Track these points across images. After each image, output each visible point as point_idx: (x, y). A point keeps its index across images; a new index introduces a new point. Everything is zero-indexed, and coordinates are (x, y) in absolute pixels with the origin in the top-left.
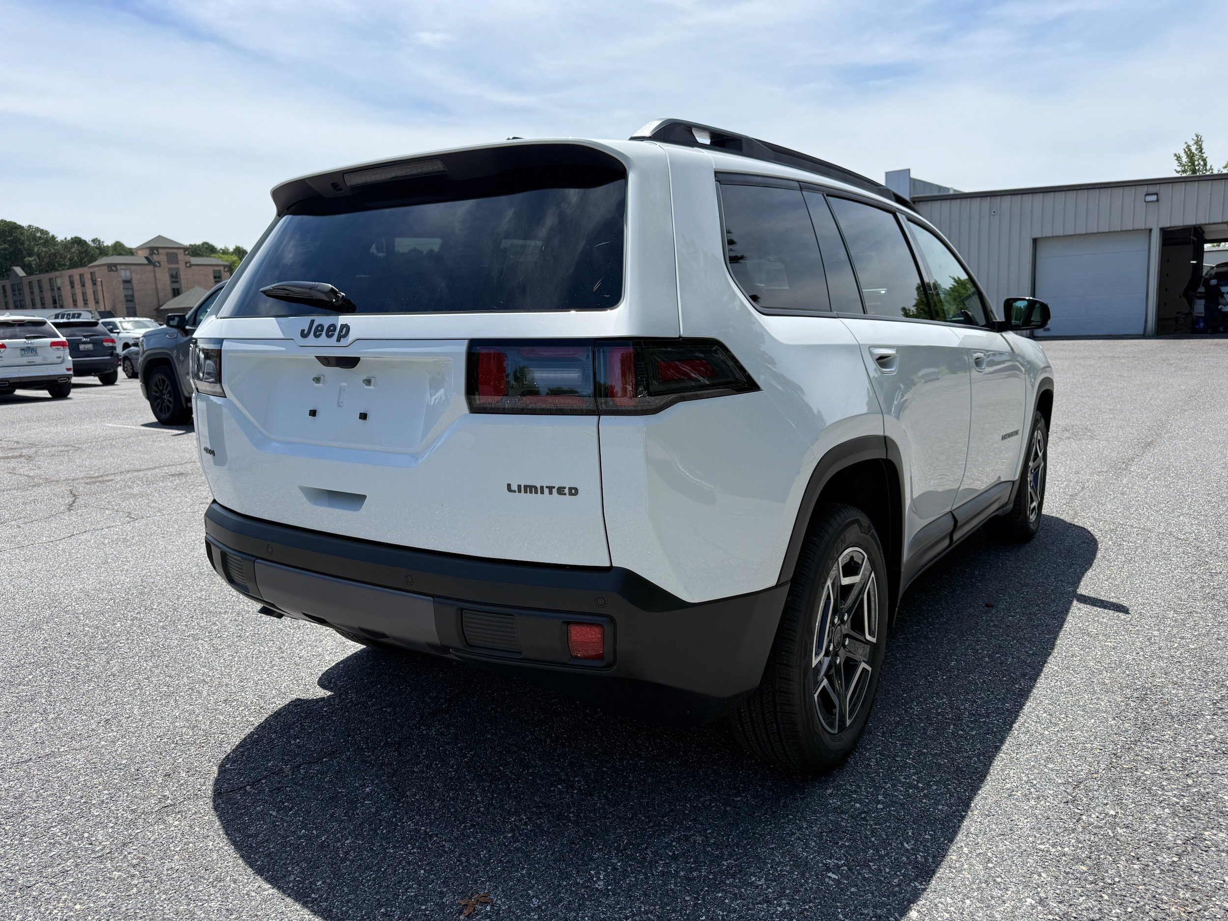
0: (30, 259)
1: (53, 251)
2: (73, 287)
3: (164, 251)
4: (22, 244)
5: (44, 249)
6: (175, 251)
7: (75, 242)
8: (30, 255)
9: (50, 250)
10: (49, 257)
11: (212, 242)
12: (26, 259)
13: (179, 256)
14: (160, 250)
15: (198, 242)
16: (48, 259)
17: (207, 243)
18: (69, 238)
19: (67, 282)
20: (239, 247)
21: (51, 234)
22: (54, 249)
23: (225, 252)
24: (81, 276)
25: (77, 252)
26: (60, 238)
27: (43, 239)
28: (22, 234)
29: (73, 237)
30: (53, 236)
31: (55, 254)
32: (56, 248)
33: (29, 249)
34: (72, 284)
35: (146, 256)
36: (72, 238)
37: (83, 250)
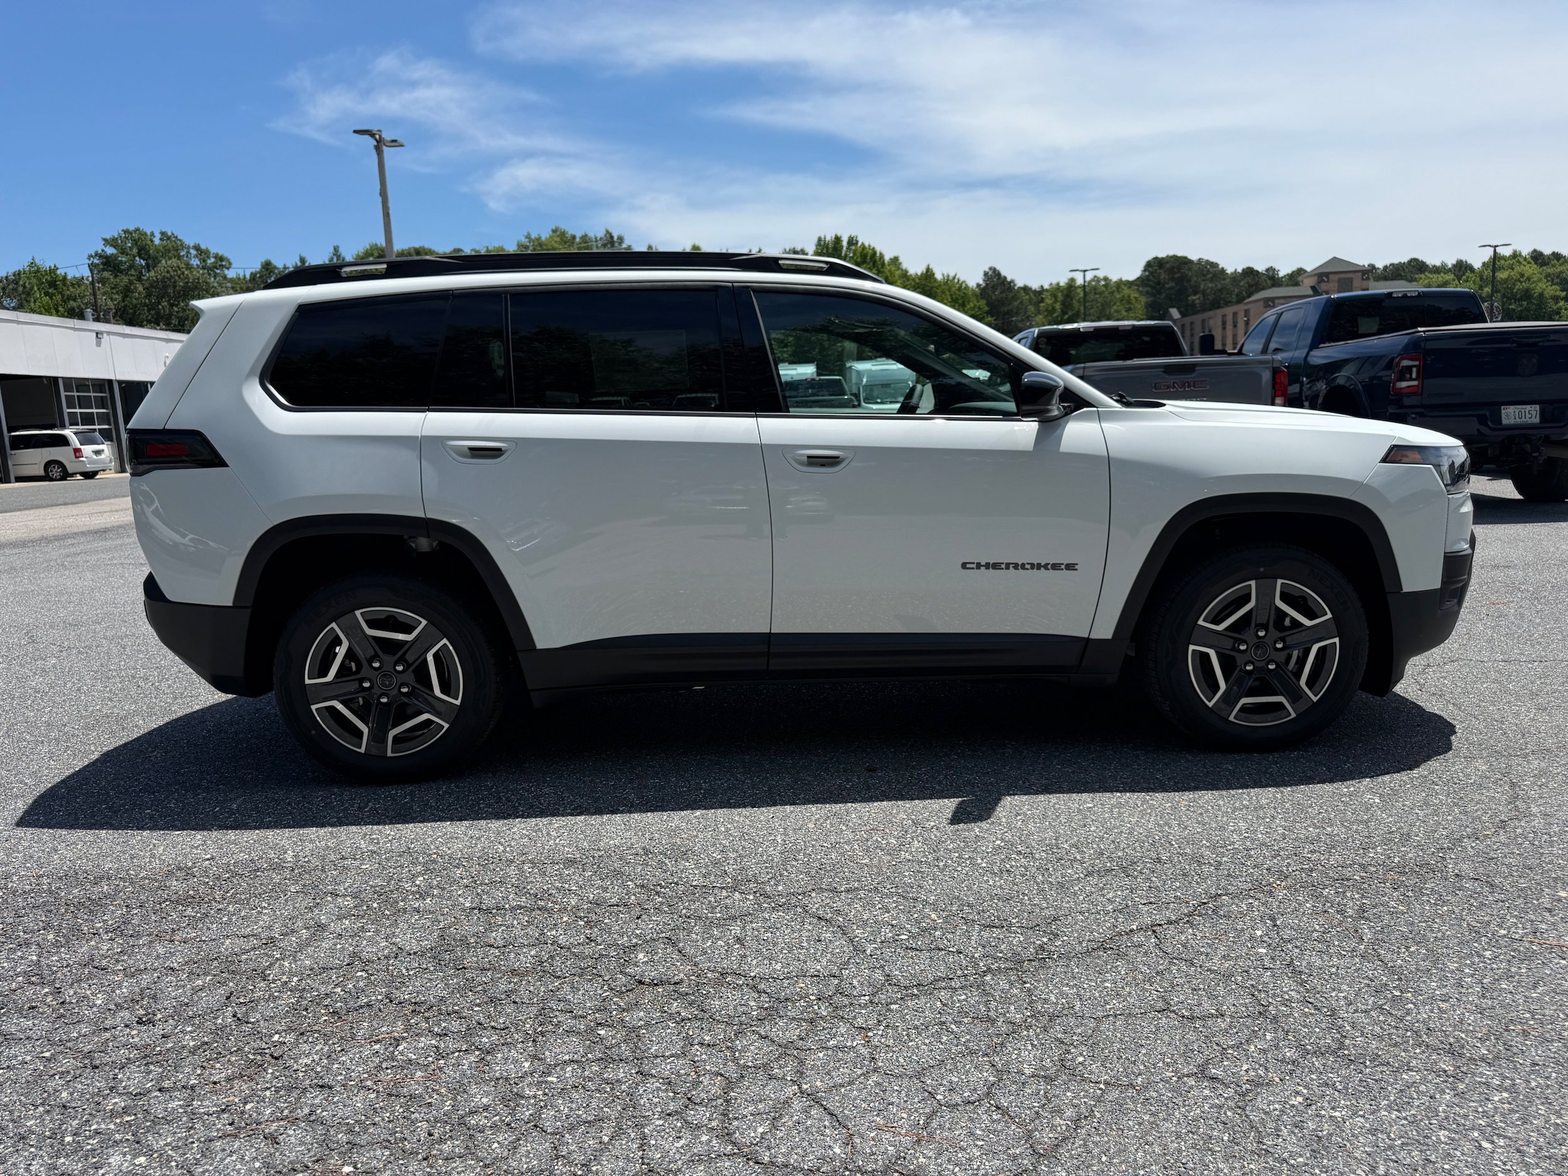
0: (1194, 298)
1: (1219, 286)
2: (1224, 328)
3: (1337, 277)
4: (1189, 281)
5: (1210, 285)
6: (1350, 275)
7: (1247, 273)
8: (1195, 293)
9: (1216, 285)
10: (1214, 294)
11: (1422, 257)
12: (1189, 299)
13: (1354, 282)
14: (1331, 277)
15: (1405, 259)
16: (1213, 296)
17: (1416, 260)
18: (1240, 270)
19: (1220, 323)
20: (1461, 261)
21: (1220, 267)
22: (1221, 284)
23: (1437, 270)
24: (1235, 314)
25: (1246, 285)
26: (1230, 270)
27: (1211, 273)
28: (1190, 269)
29: (1245, 267)
30: (1223, 268)
31: (1221, 290)
32: (1223, 282)
33: (1196, 286)
34: (1224, 323)
35: (1312, 284)
36: (1243, 270)
37: (1253, 283)
